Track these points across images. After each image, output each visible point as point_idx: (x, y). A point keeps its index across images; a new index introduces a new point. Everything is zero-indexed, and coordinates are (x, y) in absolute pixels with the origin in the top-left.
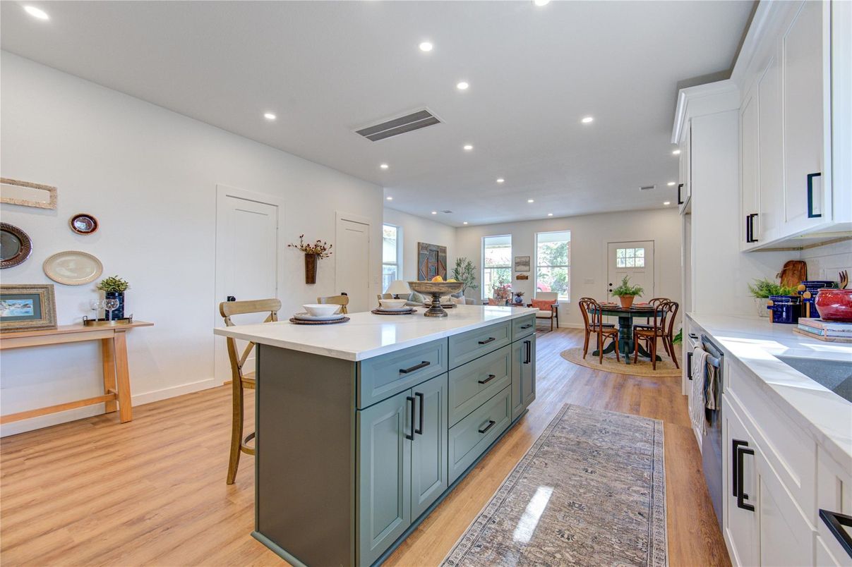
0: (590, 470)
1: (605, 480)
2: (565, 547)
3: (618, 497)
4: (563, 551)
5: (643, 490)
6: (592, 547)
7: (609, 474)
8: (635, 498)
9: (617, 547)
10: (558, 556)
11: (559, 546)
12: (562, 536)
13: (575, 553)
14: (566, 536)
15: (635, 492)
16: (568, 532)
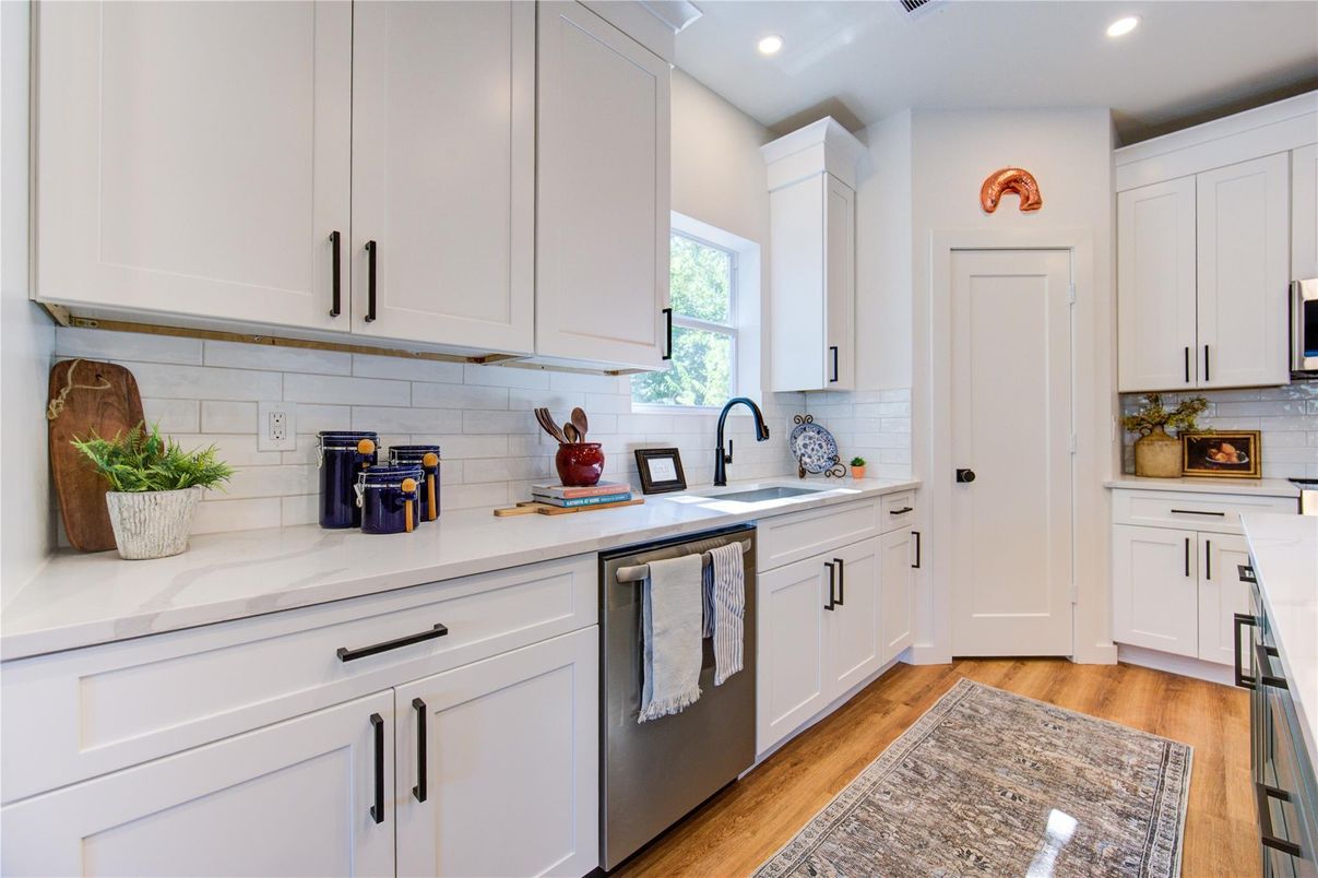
2: (976, 840)
4: (980, 836)
6: (932, 834)
9: (891, 827)
10: (989, 831)
11: (988, 844)
12: (979, 858)
13: (961, 831)
14: (973, 858)
16: (967, 863)
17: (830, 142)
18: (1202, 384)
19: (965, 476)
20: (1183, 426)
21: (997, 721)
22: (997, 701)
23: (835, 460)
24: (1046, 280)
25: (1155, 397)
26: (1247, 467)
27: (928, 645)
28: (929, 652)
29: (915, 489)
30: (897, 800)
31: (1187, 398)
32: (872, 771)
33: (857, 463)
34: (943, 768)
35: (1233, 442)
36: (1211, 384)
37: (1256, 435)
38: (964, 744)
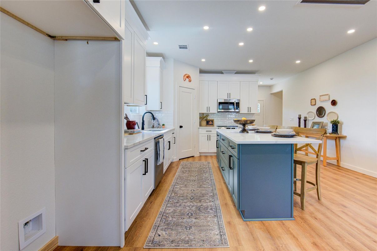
0: (192, 191)
1: (187, 189)
3: (183, 185)
5: (176, 189)
7: (186, 191)
8: (178, 186)
15: (178, 188)
17: (161, 62)
18: (209, 112)
19: (181, 127)
20: (206, 119)
21: (189, 165)
22: (188, 163)
23: (159, 124)
24: (192, 94)
25: (203, 114)
26: (212, 125)
27: (175, 158)
28: (176, 159)
29: (174, 129)
30: (183, 175)
31: (206, 114)
32: (177, 174)
33: (163, 125)
34: (186, 171)
35: (211, 121)
36: (210, 112)
37: (214, 120)
38: (187, 168)
